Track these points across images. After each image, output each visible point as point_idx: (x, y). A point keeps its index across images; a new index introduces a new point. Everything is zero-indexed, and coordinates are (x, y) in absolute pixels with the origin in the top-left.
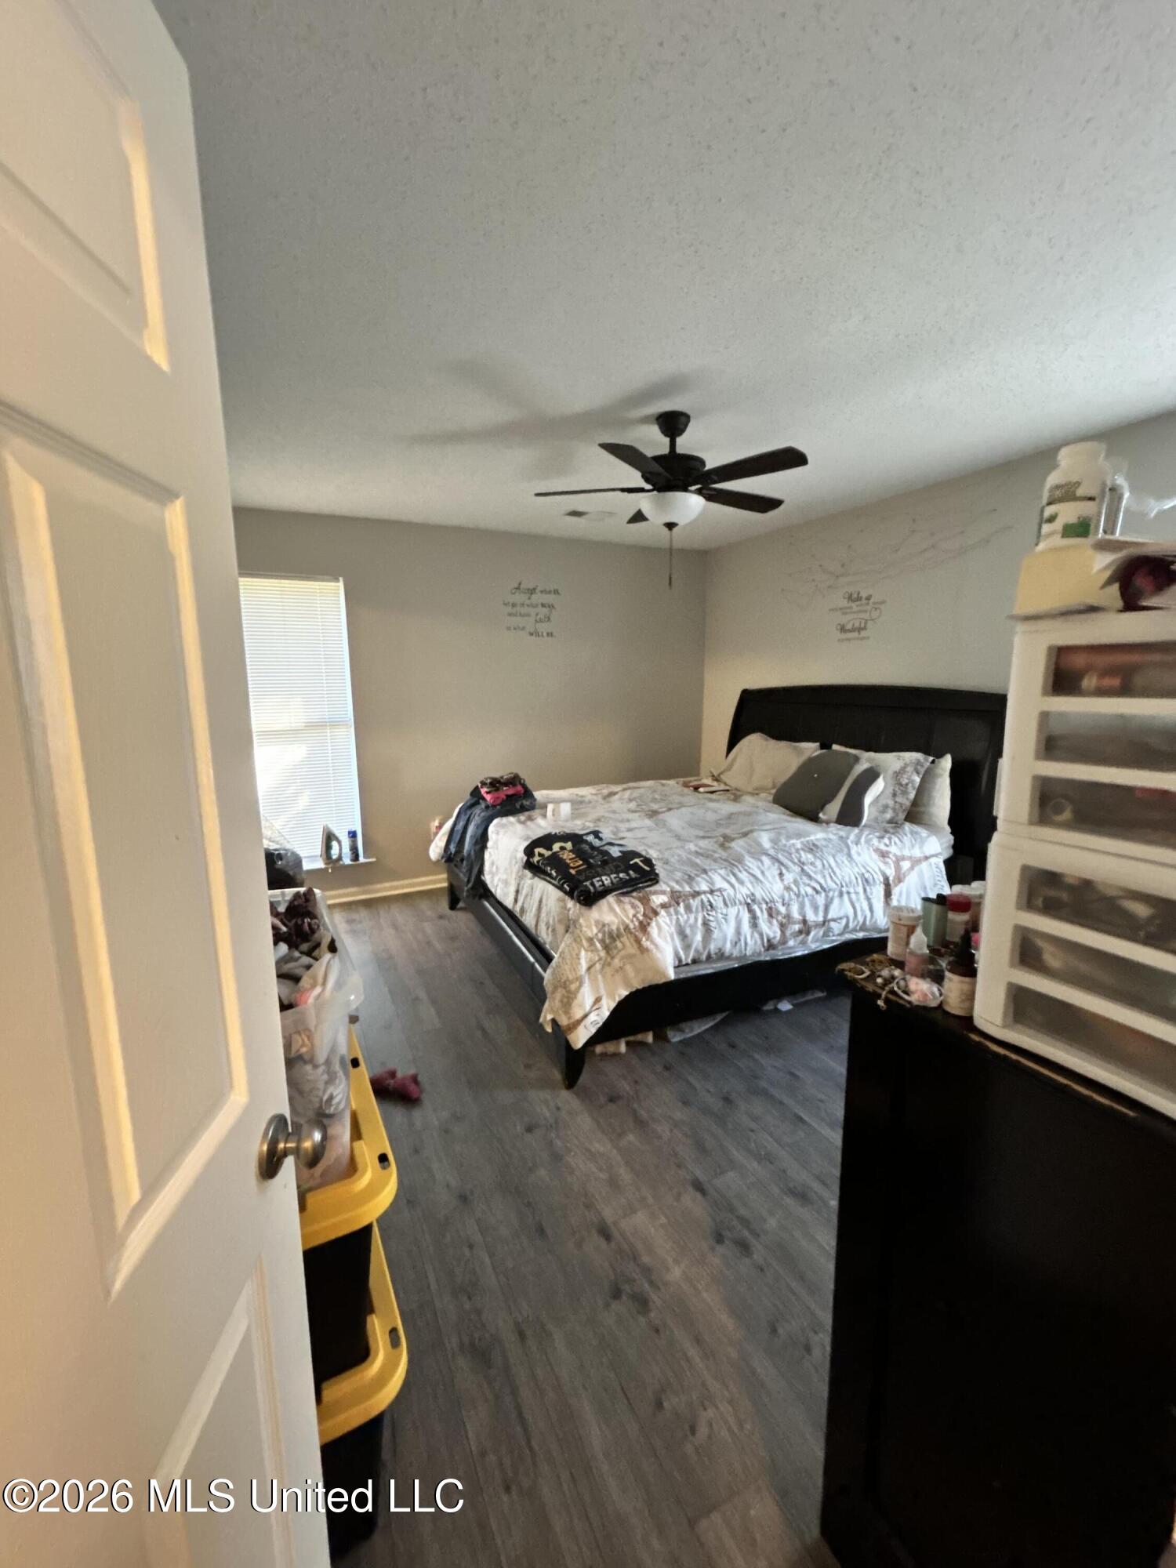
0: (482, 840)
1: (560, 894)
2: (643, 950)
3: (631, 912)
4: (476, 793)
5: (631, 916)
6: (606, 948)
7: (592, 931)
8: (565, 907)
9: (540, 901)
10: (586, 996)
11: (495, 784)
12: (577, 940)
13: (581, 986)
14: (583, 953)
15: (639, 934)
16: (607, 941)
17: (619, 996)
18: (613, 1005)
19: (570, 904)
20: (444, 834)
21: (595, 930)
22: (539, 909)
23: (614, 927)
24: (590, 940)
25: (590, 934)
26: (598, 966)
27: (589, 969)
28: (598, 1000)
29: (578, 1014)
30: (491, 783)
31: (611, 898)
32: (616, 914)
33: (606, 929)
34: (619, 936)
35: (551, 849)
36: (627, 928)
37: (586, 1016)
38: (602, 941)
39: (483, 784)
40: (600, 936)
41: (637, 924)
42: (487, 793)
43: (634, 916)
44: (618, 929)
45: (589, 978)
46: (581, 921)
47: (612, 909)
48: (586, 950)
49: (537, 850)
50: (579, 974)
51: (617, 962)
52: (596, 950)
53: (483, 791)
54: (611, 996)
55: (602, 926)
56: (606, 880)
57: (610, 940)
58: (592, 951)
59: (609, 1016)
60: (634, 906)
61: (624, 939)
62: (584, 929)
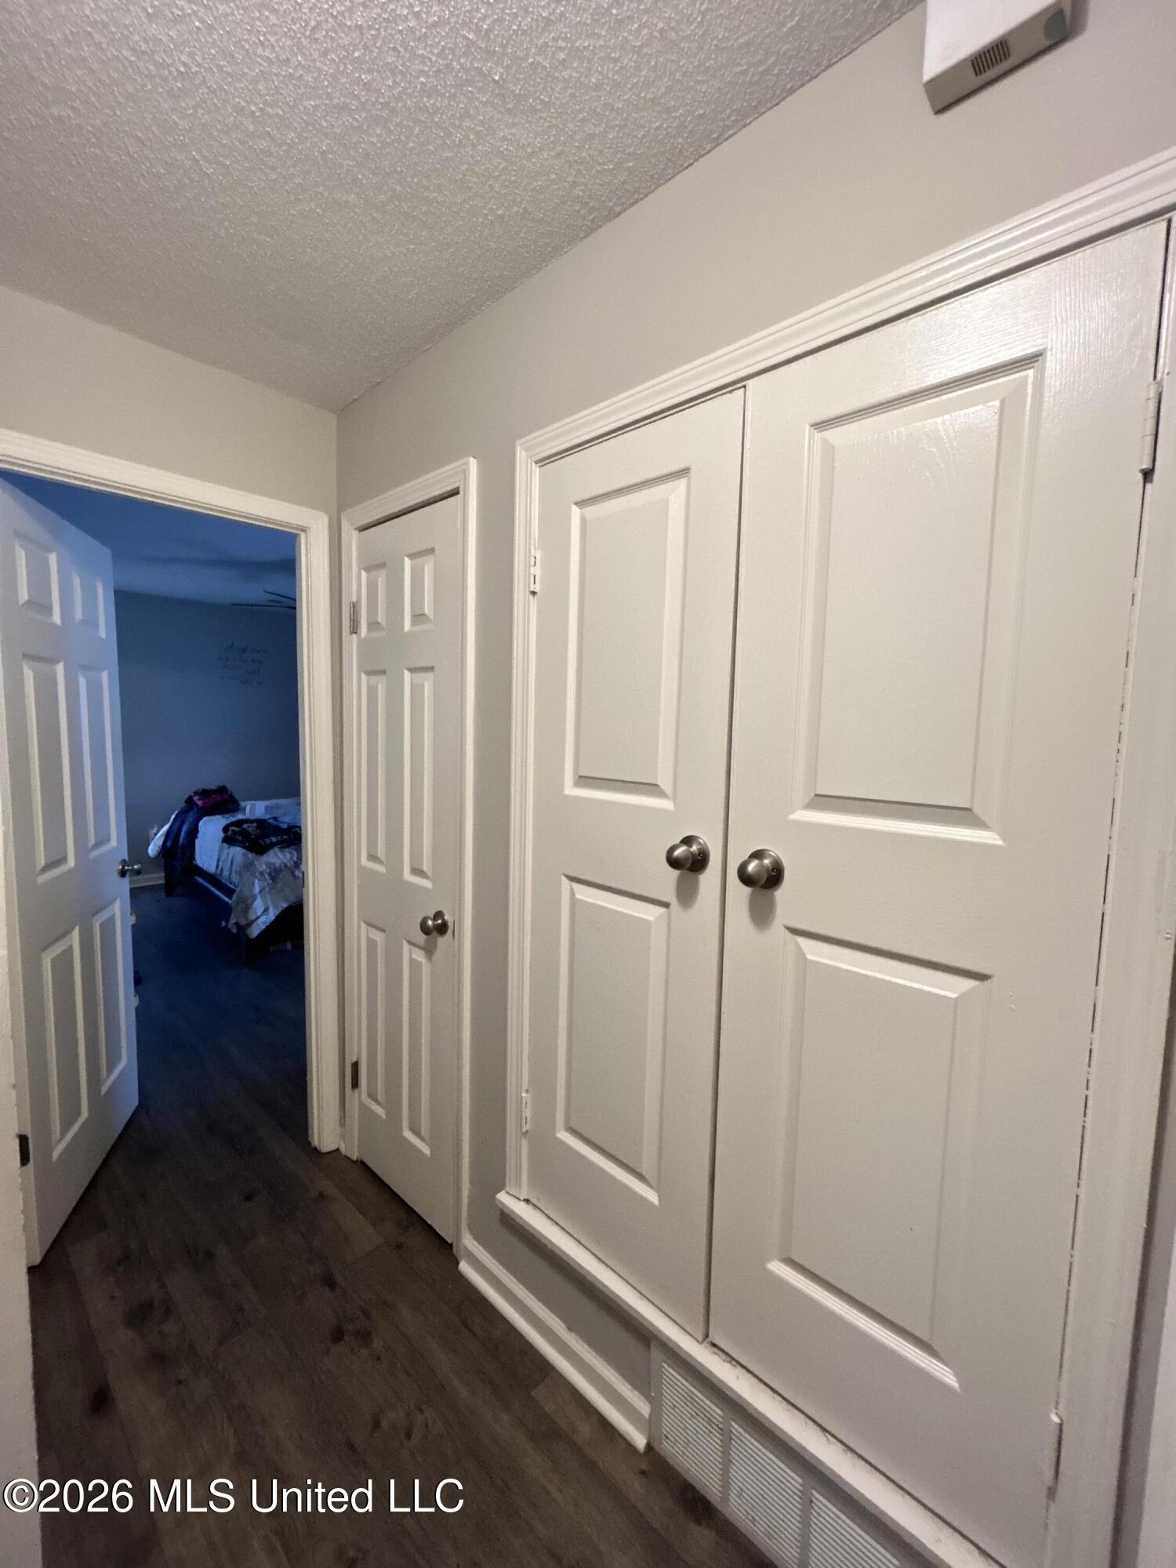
0: (193, 833)
1: (244, 851)
2: (295, 877)
3: (288, 856)
4: (190, 800)
5: (288, 858)
6: (273, 878)
7: (262, 867)
8: (247, 858)
9: (232, 859)
10: (258, 906)
11: (204, 793)
12: (253, 875)
13: (254, 901)
14: (257, 881)
15: (294, 869)
16: (273, 874)
17: (282, 907)
18: (277, 912)
19: (250, 855)
20: (161, 836)
21: (264, 867)
22: (232, 862)
23: (278, 865)
24: (262, 873)
25: (261, 870)
26: (267, 889)
27: (261, 891)
28: (266, 910)
29: (252, 917)
30: (201, 793)
31: (276, 849)
32: (279, 858)
33: (272, 867)
34: (280, 870)
35: (241, 827)
36: (285, 865)
37: (259, 917)
38: (270, 874)
39: (196, 793)
40: (268, 871)
41: (292, 863)
42: (199, 799)
43: (291, 858)
44: (280, 866)
45: (261, 897)
46: (256, 863)
47: (276, 855)
48: (259, 880)
49: (231, 828)
50: (254, 893)
51: (279, 886)
52: (265, 879)
53: (196, 798)
54: (276, 907)
55: (269, 865)
56: (274, 839)
57: (275, 874)
58: (263, 880)
59: (274, 920)
60: (291, 853)
61: (284, 873)
62: (257, 867)
